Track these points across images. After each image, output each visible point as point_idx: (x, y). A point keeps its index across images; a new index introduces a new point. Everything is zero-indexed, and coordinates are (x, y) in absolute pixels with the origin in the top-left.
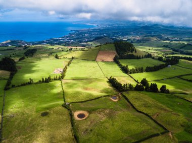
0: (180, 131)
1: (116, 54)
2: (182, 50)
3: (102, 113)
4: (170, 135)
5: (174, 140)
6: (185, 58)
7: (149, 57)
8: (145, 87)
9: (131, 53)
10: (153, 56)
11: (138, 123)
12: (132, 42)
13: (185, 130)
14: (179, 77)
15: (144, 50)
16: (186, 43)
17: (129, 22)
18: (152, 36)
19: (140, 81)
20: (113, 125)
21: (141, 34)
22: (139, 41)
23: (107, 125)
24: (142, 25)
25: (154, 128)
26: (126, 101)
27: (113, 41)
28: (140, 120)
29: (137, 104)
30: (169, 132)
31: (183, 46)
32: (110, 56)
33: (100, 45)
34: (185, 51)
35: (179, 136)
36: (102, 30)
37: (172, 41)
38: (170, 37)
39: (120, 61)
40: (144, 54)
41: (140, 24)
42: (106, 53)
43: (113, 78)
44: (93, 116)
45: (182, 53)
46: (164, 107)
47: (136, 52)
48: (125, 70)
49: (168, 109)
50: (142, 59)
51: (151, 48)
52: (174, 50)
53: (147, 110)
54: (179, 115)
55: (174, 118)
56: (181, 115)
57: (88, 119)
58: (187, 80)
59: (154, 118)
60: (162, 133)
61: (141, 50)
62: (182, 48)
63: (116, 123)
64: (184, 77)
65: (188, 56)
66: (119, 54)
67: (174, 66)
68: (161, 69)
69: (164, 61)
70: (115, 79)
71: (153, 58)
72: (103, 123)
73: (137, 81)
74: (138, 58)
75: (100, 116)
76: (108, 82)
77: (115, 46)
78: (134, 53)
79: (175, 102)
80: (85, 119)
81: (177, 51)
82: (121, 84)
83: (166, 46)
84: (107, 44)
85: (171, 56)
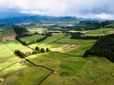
0: (59, 69)
1: (16, 35)
2: (52, 28)
3: (14, 75)
4: (55, 72)
5: (57, 74)
6: (54, 32)
7: (37, 34)
8: (38, 51)
9: (25, 33)
10: (39, 33)
11: (38, 73)
12: (25, 26)
13: (61, 67)
14: (54, 42)
15: (33, 31)
16: (53, 25)
17: (21, 14)
18: (36, 22)
19: (34, 49)
20: (23, 80)
21: (29, 21)
22: (29, 26)
23: (19, 81)
24: (29, 16)
25: (47, 72)
26: (29, 62)
27: (12, 27)
28: (39, 70)
29: (36, 62)
30: (54, 71)
31: (52, 26)
32: (13, 36)
33: (3, 30)
34: (54, 29)
35: (59, 71)
36: (3, 20)
37: (46, 24)
38: (45, 22)
39: (20, 39)
40: (34, 33)
41: (28, 15)
42: (9, 35)
43: (18, 50)
44: (8, 79)
45: (52, 30)
46: (50, 59)
47: (29, 32)
48: (24, 44)
49: (52, 59)
50: (33, 36)
51: (37, 29)
52: (48, 29)
53: (41, 63)
54: (57, 61)
55: (55, 63)
56: (58, 60)
57: (4, 83)
58: (57, 43)
59: (46, 66)
60: (51, 73)
61: (32, 31)
62: (52, 27)
63: (25, 78)
64: (55, 42)
65: (55, 31)
66: (18, 35)
67: (50, 37)
68: (44, 39)
69: (45, 35)
70: (19, 51)
71: (39, 34)
72: (16, 81)
73: (33, 49)
74: (31, 35)
75: (13, 77)
76: (14, 54)
77: (14, 30)
78: (27, 33)
79: (54, 55)
80: (2, 84)
81: (50, 29)
82: (23, 53)
83: (44, 27)
84: (8, 29)
85: (48, 32)
